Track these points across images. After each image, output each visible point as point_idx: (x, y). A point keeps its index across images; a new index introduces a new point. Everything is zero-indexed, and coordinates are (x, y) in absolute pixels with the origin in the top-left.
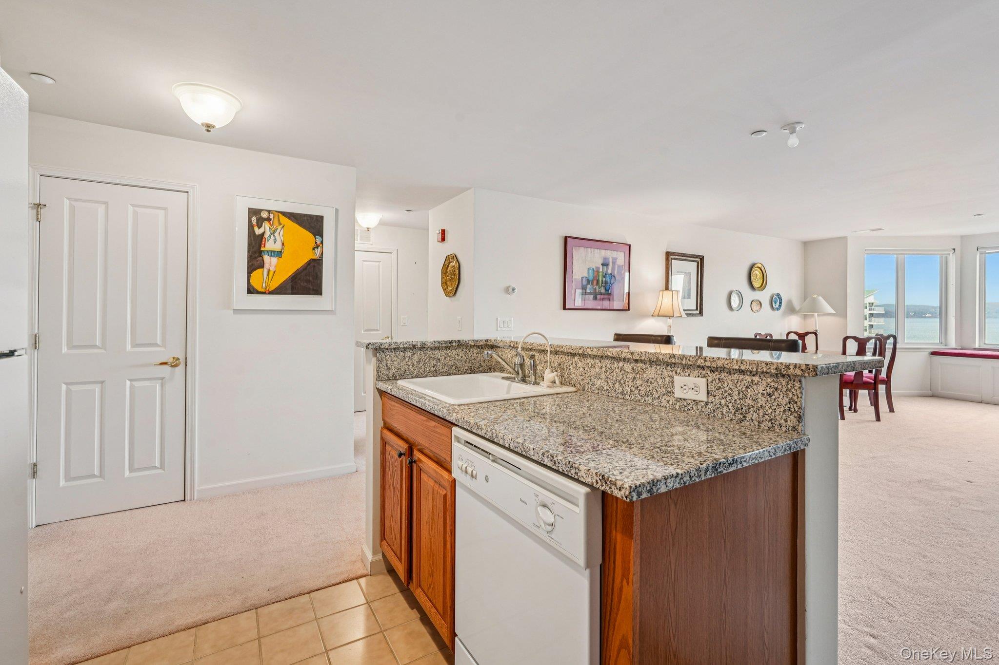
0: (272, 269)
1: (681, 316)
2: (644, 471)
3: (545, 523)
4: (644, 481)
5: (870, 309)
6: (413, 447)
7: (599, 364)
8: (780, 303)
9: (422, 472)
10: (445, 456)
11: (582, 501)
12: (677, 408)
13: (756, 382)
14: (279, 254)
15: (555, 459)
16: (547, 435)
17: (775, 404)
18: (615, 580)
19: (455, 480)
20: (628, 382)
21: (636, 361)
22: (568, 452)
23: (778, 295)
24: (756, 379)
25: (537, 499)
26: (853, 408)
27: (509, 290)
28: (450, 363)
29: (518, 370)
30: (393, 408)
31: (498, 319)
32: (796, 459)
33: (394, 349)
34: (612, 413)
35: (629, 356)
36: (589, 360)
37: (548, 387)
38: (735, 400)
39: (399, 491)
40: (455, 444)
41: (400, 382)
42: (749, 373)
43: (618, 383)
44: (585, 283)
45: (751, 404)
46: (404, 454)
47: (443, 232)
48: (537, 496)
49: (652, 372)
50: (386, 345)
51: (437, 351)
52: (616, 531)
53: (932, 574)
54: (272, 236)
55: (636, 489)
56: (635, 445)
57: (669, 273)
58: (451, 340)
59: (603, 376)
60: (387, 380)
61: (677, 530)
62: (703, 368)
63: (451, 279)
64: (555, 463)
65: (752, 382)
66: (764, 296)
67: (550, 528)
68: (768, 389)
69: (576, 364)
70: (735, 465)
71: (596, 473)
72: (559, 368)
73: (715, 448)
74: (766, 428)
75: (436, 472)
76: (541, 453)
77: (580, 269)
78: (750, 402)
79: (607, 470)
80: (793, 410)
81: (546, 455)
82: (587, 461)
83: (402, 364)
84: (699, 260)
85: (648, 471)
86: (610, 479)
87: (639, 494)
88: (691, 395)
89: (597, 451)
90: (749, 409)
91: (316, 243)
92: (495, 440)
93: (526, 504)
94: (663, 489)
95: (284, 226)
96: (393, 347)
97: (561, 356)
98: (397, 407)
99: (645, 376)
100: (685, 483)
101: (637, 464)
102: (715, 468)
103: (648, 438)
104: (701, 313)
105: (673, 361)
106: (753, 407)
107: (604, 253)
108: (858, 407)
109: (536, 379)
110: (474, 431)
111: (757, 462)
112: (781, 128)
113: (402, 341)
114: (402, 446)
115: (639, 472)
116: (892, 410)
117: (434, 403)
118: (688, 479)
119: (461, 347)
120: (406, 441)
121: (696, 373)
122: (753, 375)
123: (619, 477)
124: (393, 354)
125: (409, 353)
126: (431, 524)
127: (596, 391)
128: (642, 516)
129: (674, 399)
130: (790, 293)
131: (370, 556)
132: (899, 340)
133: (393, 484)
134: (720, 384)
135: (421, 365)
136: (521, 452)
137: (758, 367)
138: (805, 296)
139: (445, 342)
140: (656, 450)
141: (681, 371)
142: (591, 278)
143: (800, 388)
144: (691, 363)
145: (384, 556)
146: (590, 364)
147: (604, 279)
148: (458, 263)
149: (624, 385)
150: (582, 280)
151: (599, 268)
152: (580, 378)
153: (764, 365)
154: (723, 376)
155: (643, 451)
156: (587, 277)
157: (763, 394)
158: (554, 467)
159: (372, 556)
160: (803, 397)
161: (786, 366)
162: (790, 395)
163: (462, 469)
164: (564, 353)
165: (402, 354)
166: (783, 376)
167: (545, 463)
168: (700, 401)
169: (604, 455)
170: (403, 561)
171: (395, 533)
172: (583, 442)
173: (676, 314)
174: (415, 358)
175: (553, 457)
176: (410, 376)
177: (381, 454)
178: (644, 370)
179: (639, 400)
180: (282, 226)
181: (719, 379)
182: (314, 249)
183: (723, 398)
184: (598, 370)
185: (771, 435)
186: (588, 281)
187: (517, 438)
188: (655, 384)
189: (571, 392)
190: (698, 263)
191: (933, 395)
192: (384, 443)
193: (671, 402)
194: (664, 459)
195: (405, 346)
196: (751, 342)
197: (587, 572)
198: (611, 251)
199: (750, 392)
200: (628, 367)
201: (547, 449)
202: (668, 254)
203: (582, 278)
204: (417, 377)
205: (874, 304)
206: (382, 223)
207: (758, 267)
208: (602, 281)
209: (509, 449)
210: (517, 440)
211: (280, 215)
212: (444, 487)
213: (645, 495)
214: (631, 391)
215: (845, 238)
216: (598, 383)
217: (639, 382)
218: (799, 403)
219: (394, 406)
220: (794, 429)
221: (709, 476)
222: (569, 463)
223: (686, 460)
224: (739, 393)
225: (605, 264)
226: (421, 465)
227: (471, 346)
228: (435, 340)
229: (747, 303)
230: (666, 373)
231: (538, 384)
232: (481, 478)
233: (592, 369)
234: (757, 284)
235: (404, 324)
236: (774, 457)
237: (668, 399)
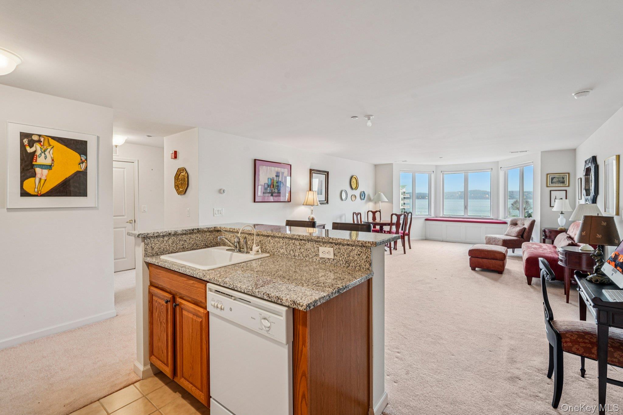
0: (43, 178)
1: (318, 205)
2: (311, 296)
3: (265, 327)
4: (311, 301)
5: (404, 195)
6: (175, 296)
7: (282, 241)
8: (365, 196)
9: (183, 310)
10: (200, 300)
11: (284, 314)
12: (321, 262)
13: (354, 249)
14: (49, 167)
15: (270, 296)
16: (262, 283)
17: (361, 259)
18: (299, 347)
19: (208, 312)
20: (297, 250)
21: (301, 240)
22: (276, 291)
23: (364, 192)
24: (354, 248)
25: (261, 316)
26: (395, 249)
27: (221, 191)
28: (193, 242)
29: (236, 245)
30: (159, 273)
31: (215, 209)
32: (369, 282)
33: (157, 236)
34: (291, 268)
35: (298, 237)
36: (276, 239)
37: (255, 254)
38: (346, 258)
39: (166, 324)
40: (208, 293)
41: (163, 257)
42: (351, 245)
43: (292, 251)
44: (266, 186)
45: (352, 259)
46: (169, 301)
47: (176, 152)
48: (261, 315)
49: (309, 245)
50: (151, 234)
51: (184, 236)
52: (299, 325)
53: (420, 322)
54: (43, 154)
55: (308, 306)
56: (305, 284)
57: (311, 181)
58: (193, 228)
59: (284, 247)
60: (152, 256)
61: (324, 321)
62: (332, 243)
63: (182, 184)
64: (270, 298)
65: (352, 249)
66: (357, 193)
67: (268, 329)
68: (358, 252)
69: (269, 241)
70: (346, 289)
71: (291, 301)
72: (260, 243)
73: (338, 282)
74: (358, 269)
75: (194, 309)
76: (262, 293)
77: (264, 178)
78: (351, 258)
79: (295, 299)
80: (368, 261)
81: (265, 294)
82: (285, 295)
83: (162, 246)
84: (326, 173)
85: (313, 296)
86: (297, 302)
87: (310, 307)
88: (326, 256)
89: (288, 289)
90: (351, 261)
91: (81, 160)
92: (235, 289)
93: (255, 319)
94: (319, 304)
95: (53, 147)
96: (155, 235)
97: (261, 237)
98: (164, 273)
99: (305, 247)
100: (327, 300)
101: (307, 294)
102: (338, 291)
103: (310, 280)
104: (327, 202)
105: (319, 240)
106: (353, 260)
107: (277, 169)
108: (397, 248)
109: (247, 250)
110: (222, 285)
111: (354, 286)
112: (364, 117)
113: (161, 231)
114: (168, 296)
115: (309, 298)
116: (410, 248)
117: (193, 270)
118: (328, 297)
119: (199, 232)
120: (170, 293)
121: (329, 245)
122: (353, 246)
123: (301, 301)
124: (156, 239)
125: (166, 238)
126: (191, 339)
127: (281, 255)
128: (310, 317)
129: (319, 258)
130: (369, 191)
131: (141, 368)
132: (413, 214)
133: (160, 320)
134: (339, 251)
135: (174, 245)
136: (251, 294)
137: (354, 243)
138: (375, 192)
139: (190, 230)
140: (314, 286)
141: (322, 245)
142: (270, 183)
143: (370, 251)
144: (326, 241)
145: (152, 365)
146: (277, 241)
147: (277, 184)
148: (187, 173)
149: (295, 252)
150: (265, 185)
151: (274, 178)
152: (272, 249)
153: (357, 242)
154: (340, 247)
155: (309, 287)
156: (267, 183)
157: (356, 255)
158: (269, 300)
159: (143, 367)
160: (372, 255)
161: (365, 242)
162: (367, 254)
163: (214, 306)
164: (263, 235)
165: (162, 239)
166: (364, 246)
167: (265, 298)
168: (331, 259)
169: (292, 291)
170: (170, 365)
171: (162, 349)
172: (281, 285)
173: (316, 204)
174: (170, 241)
175: (269, 295)
176: (167, 252)
177: (149, 302)
178: (305, 244)
179: (303, 259)
180: (51, 147)
181: (339, 248)
182: (80, 164)
183: (340, 257)
184: (281, 244)
185: (360, 273)
186: (268, 186)
187: (248, 287)
188: (310, 251)
189: (267, 257)
190: (326, 175)
191: (426, 239)
192: (151, 296)
193: (317, 260)
194: (318, 290)
195: (164, 234)
196: (352, 225)
197: (287, 346)
198: (281, 168)
199: (351, 254)
200: (297, 243)
201: (265, 291)
202: (311, 170)
203: (265, 184)
204: (172, 253)
205: (406, 192)
206: (127, 142)
207: (354, 178)
208: (276, 185)
209: (244, 293)
210: (249, 288)
211: (50, 139)
212: (200, 317)
213: (312, 307)
214: (299, 255)
215: (391, 164)
216: (282, 251)
217: (302, 250)
218: (370, 258)
219: (160, 272)
220: (368, 269)
221: (336, 295)
222: (277, 297)
223: (327, 289)
224: (347, 254)
225: (277, 176)
226: (182, 306)
227: (205, 231)
228: (183, 229)
229: (349, 196)
230: (315, 246)
231: (249, 253)
232: (227, 309)
233: (278, 244)
234: (354, 187)
235: (144, 211)
236: (361, 283)
237: (316, 258)
